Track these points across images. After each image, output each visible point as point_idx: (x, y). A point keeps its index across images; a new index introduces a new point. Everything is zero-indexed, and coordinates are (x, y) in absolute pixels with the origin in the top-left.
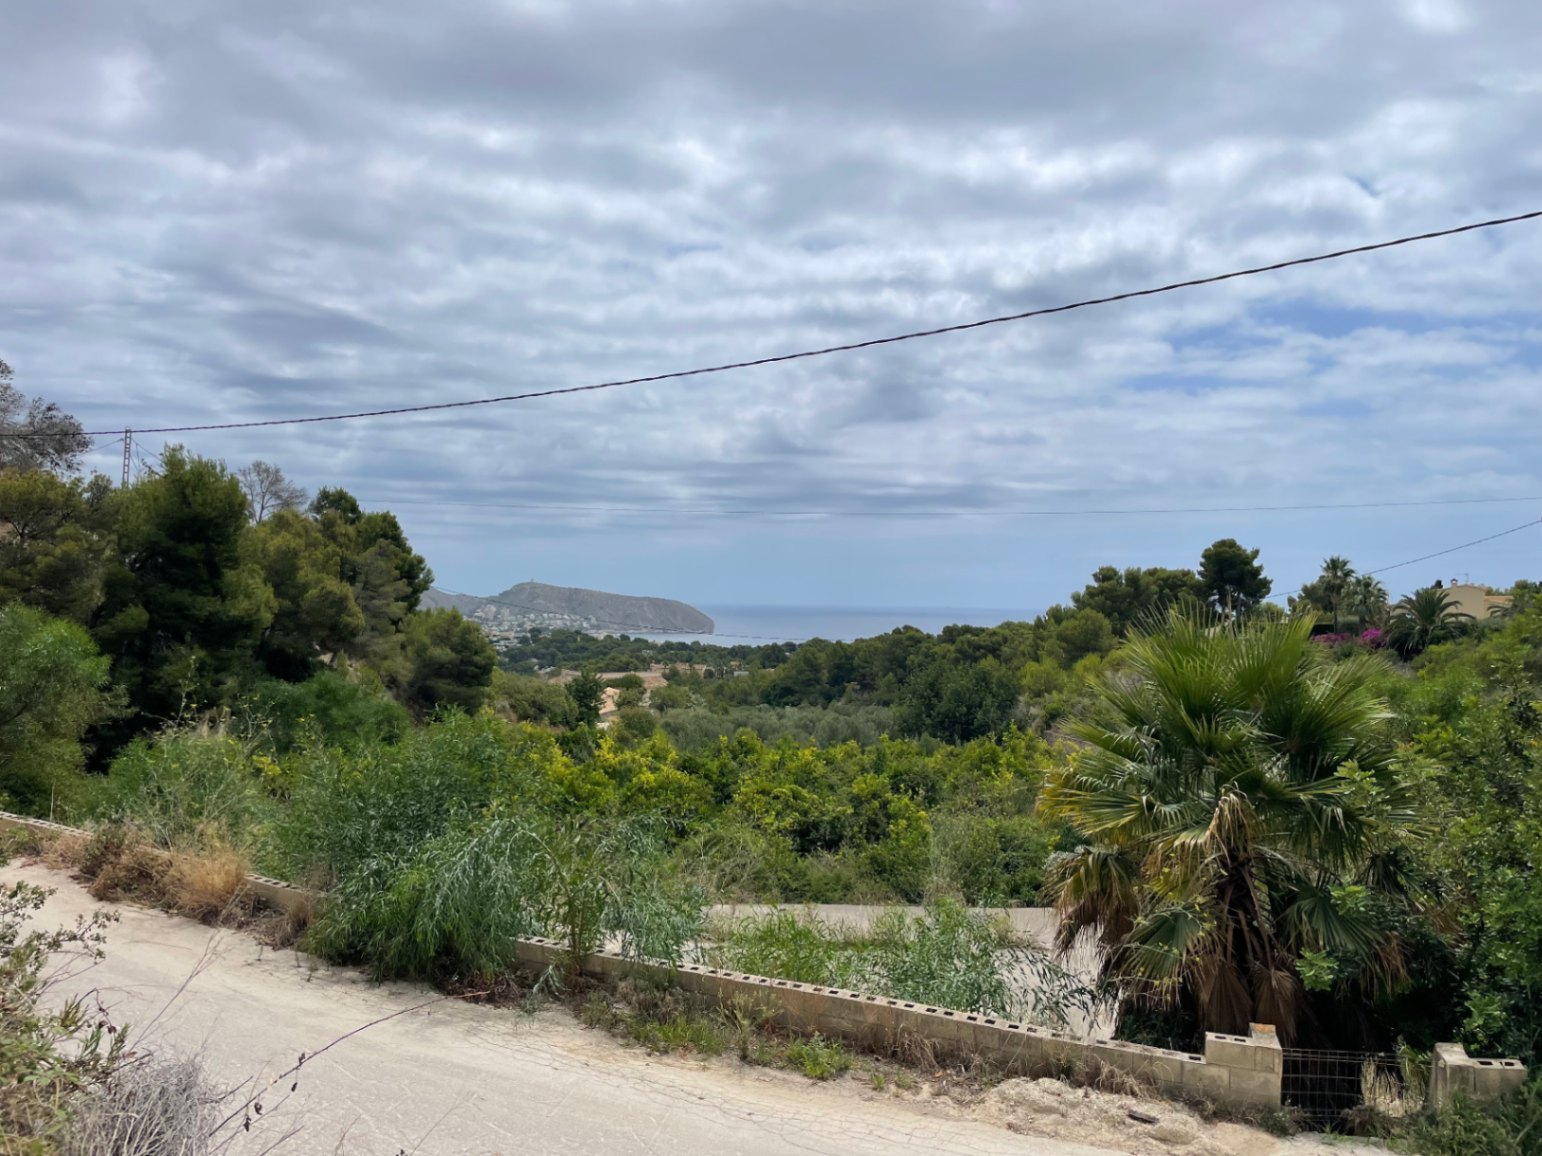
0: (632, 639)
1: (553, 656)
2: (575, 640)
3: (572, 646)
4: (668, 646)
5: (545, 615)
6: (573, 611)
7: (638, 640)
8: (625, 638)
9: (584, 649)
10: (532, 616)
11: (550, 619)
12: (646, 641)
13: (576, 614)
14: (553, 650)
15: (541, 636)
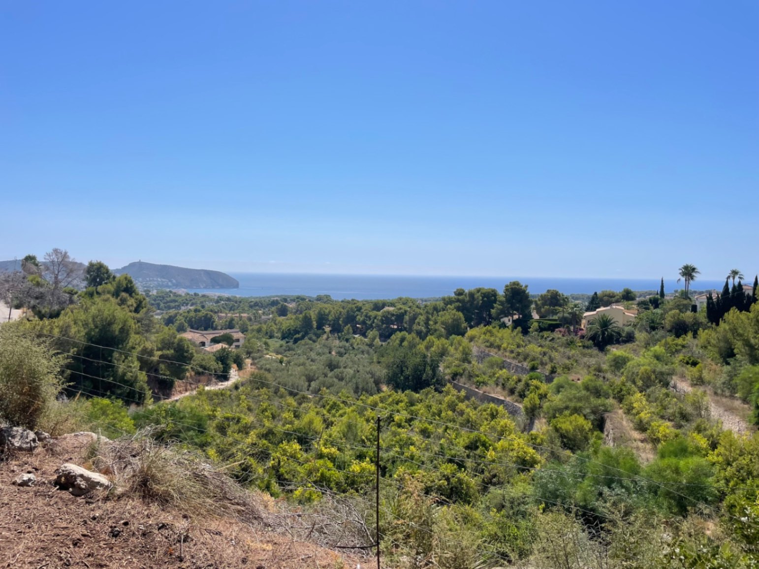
0: (200, 294)
1: (158, 305)
2: (170, 296)
3: (168, 299)
4: (220, 299)
5: (148, 279)
6: (163, 277)
7: (204, 296)
8: (196, 294)
9: (175, 301)
10: (140, 279)
11: (150, 281)
12: (208, 297)
13: (164, 278)
14: (157, 302)
15: (151, 293)
